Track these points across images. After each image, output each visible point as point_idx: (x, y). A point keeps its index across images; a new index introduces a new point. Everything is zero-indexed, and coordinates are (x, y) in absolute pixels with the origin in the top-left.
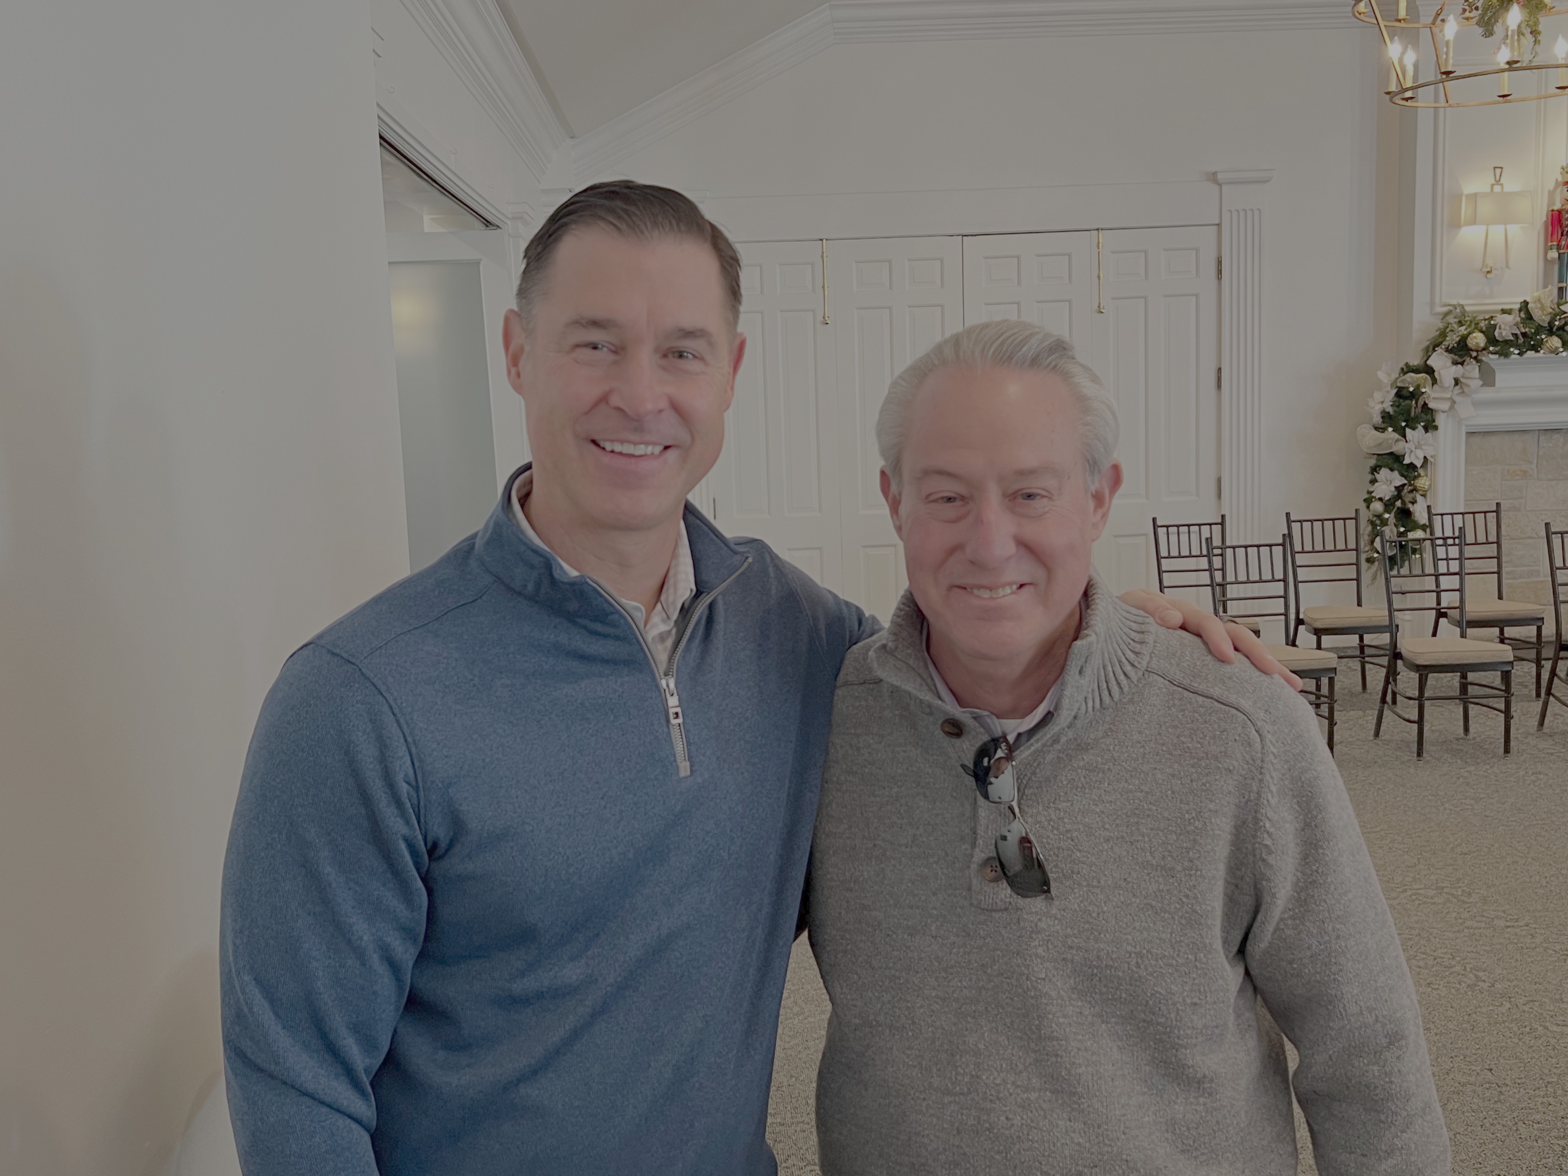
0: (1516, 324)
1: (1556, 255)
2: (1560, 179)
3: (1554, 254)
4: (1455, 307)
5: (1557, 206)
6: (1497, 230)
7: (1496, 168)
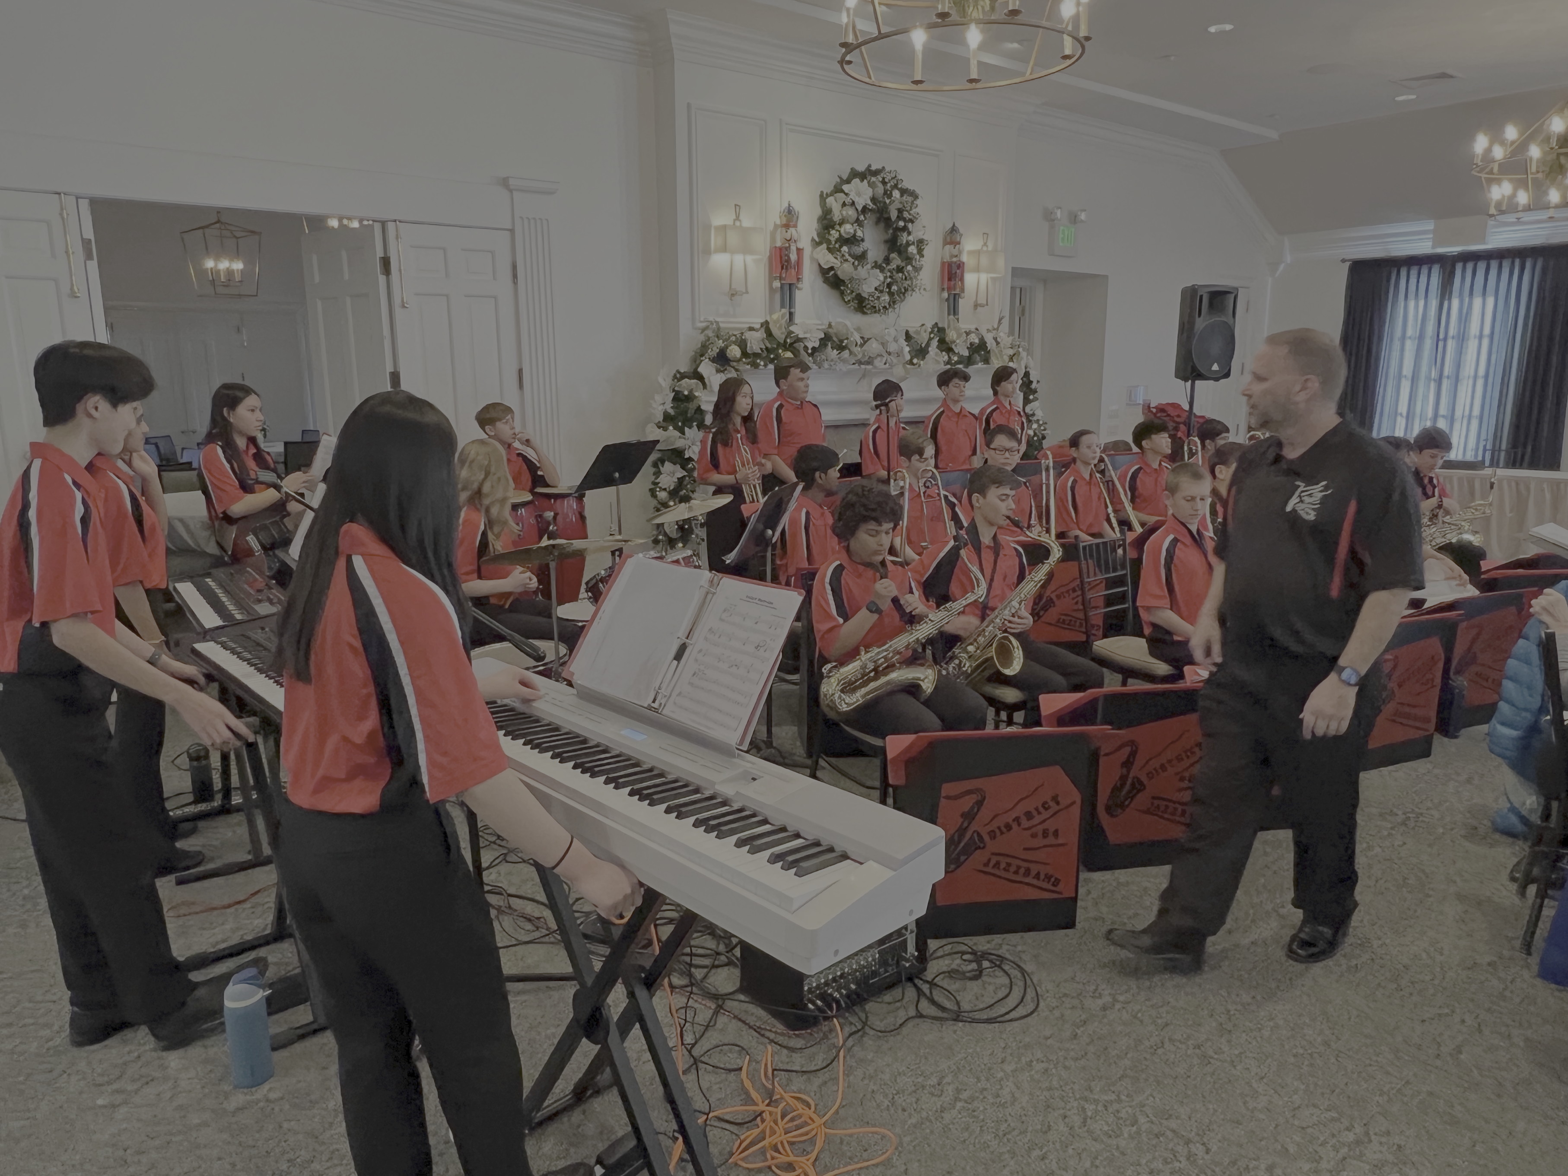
0: (763, 340)
1: (779, 285)
2: (778, 222)
3: (777, 284)
4: (712, 323)
5: (779, 244)
6: (739, 259)
7: (736, 205)
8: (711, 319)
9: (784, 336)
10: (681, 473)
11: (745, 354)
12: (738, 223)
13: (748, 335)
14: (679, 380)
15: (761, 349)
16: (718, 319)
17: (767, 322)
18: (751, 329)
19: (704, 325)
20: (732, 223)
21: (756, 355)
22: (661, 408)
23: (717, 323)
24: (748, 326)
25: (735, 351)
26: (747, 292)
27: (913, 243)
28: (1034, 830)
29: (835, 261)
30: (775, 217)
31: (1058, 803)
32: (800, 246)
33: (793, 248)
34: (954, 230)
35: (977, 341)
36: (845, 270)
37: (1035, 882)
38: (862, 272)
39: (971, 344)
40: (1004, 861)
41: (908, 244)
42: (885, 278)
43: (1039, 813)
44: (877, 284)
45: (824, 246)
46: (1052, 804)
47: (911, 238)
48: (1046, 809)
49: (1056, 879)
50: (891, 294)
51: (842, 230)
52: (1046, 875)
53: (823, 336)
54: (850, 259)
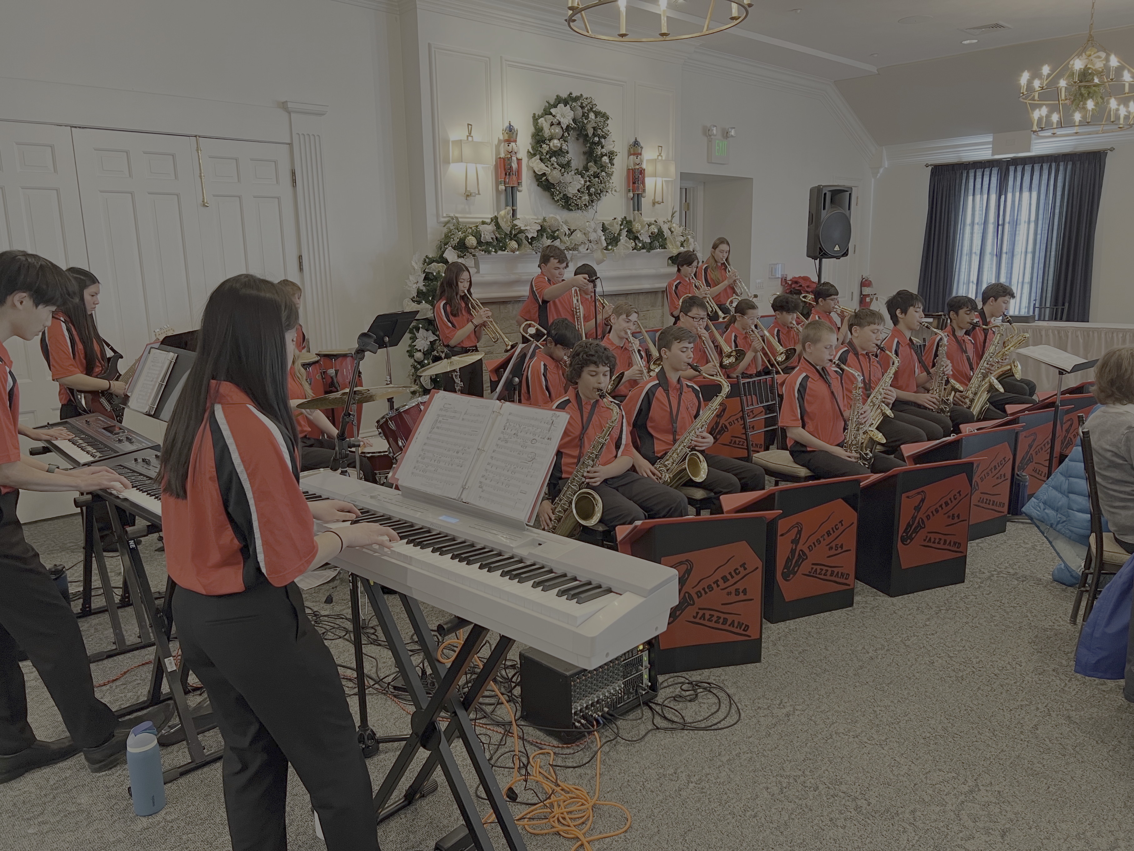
0: (493, 232)
1: (504, 188)
2: (501, 138)
3: (502, 187)
4: (452, 218)
5: (502, 155)
6: (472, 167)
7: (468, 124)
8: (452, 215)
9: (509, 229)
10: (432, 338)
11: (480, 243)
12: (470, 138)
13: (481, 228)
14: (429, 264)
15: (492, 238)
16: (457, 215)
17: (496, 218)
18: (483, 223)
19: (446, 219)
20: (466, 139)
21: (488, 244)
22: (415, 286)
23: (457, 218)
24: (481, 220)
25: (471, 241)
26: (479, 194)
27: (606, 155)
28: (728, 590)
29: (546, 168)
30: (499, 135)
31: (745, 569)
32: (519, 157)
33: (514, 158)
34: (636, 143)
35: (656, 231)
36: (555, 175)
37: (731, 628)
38: (568, 177)
39: (652, 233)
40: (708, 613)
41: (602, 155)
42: (585, 182)
43: (732, 577)
44: (579, 187)
45: (538, 157)
46: (741, 569)
47: (604, 151)
48: (737, 574)
49: (746, 625)
50: (590, 195)
51: (551, 144)
52: (739, 623)
53: (540, 228)
54: (557, 166)
